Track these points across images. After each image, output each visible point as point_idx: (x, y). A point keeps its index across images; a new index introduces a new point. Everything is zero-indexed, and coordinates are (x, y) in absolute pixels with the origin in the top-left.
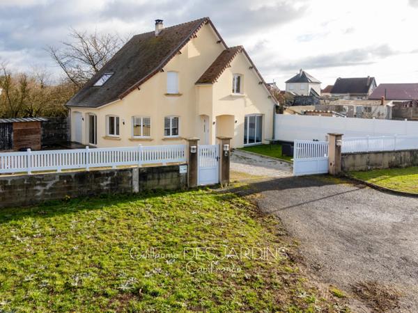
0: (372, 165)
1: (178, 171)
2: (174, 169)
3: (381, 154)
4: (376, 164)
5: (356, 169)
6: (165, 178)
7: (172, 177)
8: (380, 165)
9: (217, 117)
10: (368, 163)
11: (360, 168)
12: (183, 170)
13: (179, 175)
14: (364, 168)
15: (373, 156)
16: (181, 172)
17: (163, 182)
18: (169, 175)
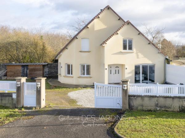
0: (161, 107)
1: (12, 96)
2: (10, 95)
3: (171, 99)
4: (165, 107)
5: (144, 108)
6: (5, 100)
7: (9, 100)
8: (170, 108)
9: (109, 65)
10: (157, 105)
11: (149, 108)
12: (14, 96)
13: (13, 99)
14: (153, 108)
15: (162, 99)
16: (13, 97)
17: (4, 102)
18: (7, 98)
